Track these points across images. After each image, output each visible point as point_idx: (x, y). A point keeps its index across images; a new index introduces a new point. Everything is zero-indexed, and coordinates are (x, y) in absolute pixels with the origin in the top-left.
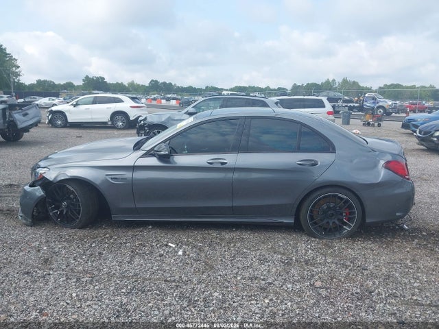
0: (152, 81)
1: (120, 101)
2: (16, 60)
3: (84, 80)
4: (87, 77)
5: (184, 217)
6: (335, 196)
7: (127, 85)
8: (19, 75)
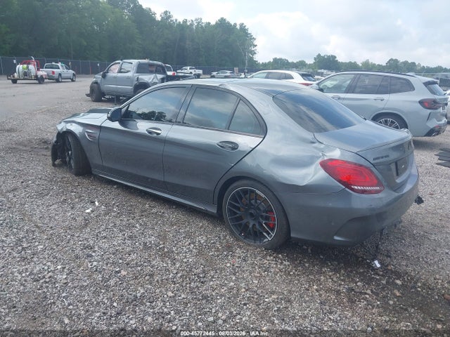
0: (391, 60)
1: (291, 78)
2: (255, 39)
3: (315, 59)
4: (319, 55)
5: (133, 183)
6: (253, 191)
7: (360, 65)
8: (255, 53)
